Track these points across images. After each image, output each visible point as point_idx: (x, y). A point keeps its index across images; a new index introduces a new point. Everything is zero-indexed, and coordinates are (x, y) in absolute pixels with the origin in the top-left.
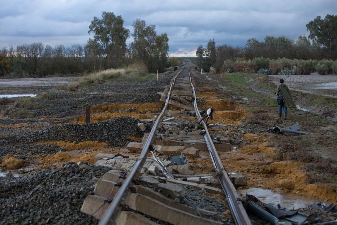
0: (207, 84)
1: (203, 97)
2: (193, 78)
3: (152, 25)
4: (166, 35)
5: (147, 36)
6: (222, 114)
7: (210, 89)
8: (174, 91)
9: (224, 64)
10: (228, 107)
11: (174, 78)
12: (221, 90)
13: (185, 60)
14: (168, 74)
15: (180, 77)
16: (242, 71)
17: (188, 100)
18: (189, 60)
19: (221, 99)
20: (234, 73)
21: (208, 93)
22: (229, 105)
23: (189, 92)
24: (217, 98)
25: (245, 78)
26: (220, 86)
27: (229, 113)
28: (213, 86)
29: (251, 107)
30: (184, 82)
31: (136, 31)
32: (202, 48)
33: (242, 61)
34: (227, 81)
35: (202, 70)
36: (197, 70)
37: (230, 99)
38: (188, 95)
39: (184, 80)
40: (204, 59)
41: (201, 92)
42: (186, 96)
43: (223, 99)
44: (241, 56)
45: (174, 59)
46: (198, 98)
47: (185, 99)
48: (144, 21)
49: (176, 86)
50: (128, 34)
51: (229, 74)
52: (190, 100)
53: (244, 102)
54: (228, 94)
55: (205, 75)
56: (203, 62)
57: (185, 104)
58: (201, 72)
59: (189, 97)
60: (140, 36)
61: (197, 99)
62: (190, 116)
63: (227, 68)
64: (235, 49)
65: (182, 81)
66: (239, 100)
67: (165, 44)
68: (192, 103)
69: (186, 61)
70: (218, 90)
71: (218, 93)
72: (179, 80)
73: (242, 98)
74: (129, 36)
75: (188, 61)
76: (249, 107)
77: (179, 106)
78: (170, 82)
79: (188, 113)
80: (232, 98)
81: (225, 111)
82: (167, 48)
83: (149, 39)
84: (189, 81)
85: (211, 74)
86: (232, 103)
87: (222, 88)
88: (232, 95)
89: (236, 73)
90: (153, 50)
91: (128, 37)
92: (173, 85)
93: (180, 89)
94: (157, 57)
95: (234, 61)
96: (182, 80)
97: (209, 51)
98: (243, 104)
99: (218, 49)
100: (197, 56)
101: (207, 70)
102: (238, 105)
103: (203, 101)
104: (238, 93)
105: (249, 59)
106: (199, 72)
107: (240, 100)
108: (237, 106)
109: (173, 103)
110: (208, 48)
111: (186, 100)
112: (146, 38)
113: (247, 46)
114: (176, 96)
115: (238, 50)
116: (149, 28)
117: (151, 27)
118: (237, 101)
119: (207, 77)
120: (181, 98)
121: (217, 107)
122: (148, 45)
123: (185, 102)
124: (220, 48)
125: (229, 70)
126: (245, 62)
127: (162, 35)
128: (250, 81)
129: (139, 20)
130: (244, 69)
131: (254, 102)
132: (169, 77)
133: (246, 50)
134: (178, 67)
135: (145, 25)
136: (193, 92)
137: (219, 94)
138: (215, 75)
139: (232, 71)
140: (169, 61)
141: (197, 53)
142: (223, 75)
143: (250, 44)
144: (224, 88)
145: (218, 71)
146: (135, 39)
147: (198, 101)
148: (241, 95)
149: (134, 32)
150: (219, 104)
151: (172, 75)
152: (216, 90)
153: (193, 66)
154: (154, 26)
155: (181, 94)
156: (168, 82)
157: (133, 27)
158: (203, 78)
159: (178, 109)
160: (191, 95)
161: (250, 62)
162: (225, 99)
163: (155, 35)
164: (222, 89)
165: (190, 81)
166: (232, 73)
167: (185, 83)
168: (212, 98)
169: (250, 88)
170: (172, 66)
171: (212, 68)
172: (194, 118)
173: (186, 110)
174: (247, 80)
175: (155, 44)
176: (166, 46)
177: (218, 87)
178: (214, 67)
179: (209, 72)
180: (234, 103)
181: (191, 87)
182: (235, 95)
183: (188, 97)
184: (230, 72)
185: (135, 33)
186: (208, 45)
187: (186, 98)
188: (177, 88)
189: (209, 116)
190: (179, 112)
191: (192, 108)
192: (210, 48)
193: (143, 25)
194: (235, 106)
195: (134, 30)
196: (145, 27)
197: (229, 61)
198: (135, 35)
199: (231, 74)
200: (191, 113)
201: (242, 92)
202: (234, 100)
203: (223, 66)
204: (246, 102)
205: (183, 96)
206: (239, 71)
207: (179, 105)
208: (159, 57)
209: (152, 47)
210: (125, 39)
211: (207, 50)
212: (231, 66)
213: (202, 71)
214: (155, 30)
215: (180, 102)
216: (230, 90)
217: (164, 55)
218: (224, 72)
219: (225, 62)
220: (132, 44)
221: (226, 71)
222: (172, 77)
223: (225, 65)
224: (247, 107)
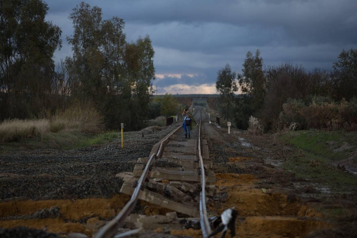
0: (237, 155)
1: (226, 185)
2: (205, 142)
3: (117, 19)
4: (148, 41)
5: (105, 44)
6: (263, 225)
7: (244, 167)
8: (157, 172)
9: (282, 110)
10: (281, 209)
11: (162, 142)
12: (268, 169)
13: (194, 101)
14: (150, 133)
15: (175, 139)
16: (325, 126)
17: (187, 192)
18: (204, 102)
19: (264, 190)
20: (304, 132)
21: (238, 175)
22: (284, 205)
23: (191, 172)
24: (256, 188)
25: (331, 143)
26: (268, 161)
27: (281, 221)
28: (252, 159)
29: (336, 208)
30: (184, 150)
31: (78, 32)
32: (230, 72)
33: (326, 104)
34: (286, 148)
35: (229, 124)
36: (219, 125)
37: (287, 190)
38: (188, 180)
39: (184, 146)
40: (237, 99)
41: (220, 175)
42: (182, 181)
43: (270, 190)
44: (323, 92)
45: (168, 98)
46: (212, 186)
47: (180, 189)
48: (100, 10)
49: (164, 158)
50: (58, 37)
51: (292, 133)
52: (192, 191)
53: (320, 197)
54: (282, 179)
55: (238, 135)
56: (234, 105)
57: (180, 202)
58: (227, 127)
59: (189, 185)
60: (90, 44)
61: (207, 190)
62: (188, 228)
63: (290, 121)
64: (310, 74)
65: (178, 149)
66: (308, 191)
67: (145, 64)
68: (196, 199)
69: (196, 104)
70: (262, 168)
71: (261, 176)
72: (173, 146)
73: (317, 188)
74: (60, 43)
75: (202, 105)
76: (331, 208)
77: (166, 206)
78: (150, 150)
79: (182, 222)
80: (294, 188)
81: (269, 218)
82: (150, 71)
83: (108, 51)
84: (195, 148)
85: (252, 134)
86: (292, 199)
87: (272, 164)
88: (294, 181)
89: (311, 130)
90: (117, 78)
91: (58, 45)
92: (155, 157)
93: (172, 166)
94: (127, 94)
95: (307, 104)
96: (179, 146)
97: (247, 81)
98: (318, 201)
99: (271, 74)
100: (219, 93)
101: (242, 125)
102: (305, 204)
103: (224, 195)
104: (309, 176)
105: (344, 99)
106: (223, 129)
107: (312, 192)
108: (303, 207)
109: (152, 198)
110: (247, 74)
111: (183, 191)
112: (101, 49)
113: (338, 68)
114: (161, 182)
115: (316, 76)
116: (108, 27)
117: (113, 22)
118: (304, 195)
119: (242, 139)
120: (170, 187)
121: (256, 209)
122: (106, 64)
123: (179, 196)
124: (274, 74)
125: (294, 125)
126: (332, 105)
127: (140, 41)
128: (341, 149)
129: (88, 6)
130: (329, 123)
131: (344, 197)
132: (152, 139)
133: (335, 78)
134: (176, 117)
135: (100, 19)
136: (200, 173)
137: (263, 178)
138: (261, 134)
139: (302, 127)
140: (154, 102)
141: (218, 87)
142: (281, 135)
143: (346, 63)
144: (278, 164)
145: (268, 128)
146: (76, 50)
147: (211, 194)
148: (314, 182)
149: (73, 34)
150: (261, 201)
151: (158, 135)
152: (257, 169)
153: (212, 116)
154: (121, 20)
155: (170, 178)
156: (146, 149)
157: (72, 21)
158: (232, 143)
159: (162, 211)
160: (196, 180)
161: (344, 105)
162: (277, 189)
163: (123, 41)
164: (273, 167)
165: (197, 149)
166: (301, 131)
167: (186, 154)
168: (245, 187)
169: (341, 166)
170: (164, 115)
171: (253, 120)
172: (197, 232)
173: (179, 215)
174: (335, 148)
175: (121, 62)
176: (147, 67)
177: (263, 162)
178: (259, 118)
179: (246, 129)
180: (296, 200)
181: (198, 161)
182: (301, 180)
183: (187, 184)
184: (296, 130)
185: (75, 36)
186: (246, 66)
187: (183, 187)
188: (164, 165)
189: (226, 228)
190: (161, 218)
191: (195, 210)
192: (250, 72)
193: (95, 19)
194: (298, 205)
195: (73, 29)
196: (101, 23)
197: (296, 103)
198: (75, 41)
199: (298, 133)
200: (190, 222)
201: (318, 175)
202: (297, 191)
203: (281, 114)
204: (325, 198)
205: (175, 182)
206: (318, 126)
207: (165, 202)
208: (132, 93)
209: (116, 71)
210: (52, 50)
211: (244, 78)
212: (299, 114)
213: (231, 127)
214: (124, 31)
215: (167, 195)
216: (292, 169)
217: (142, 89)
218: (282, 128)
219: (285, 105)
220: (68, 61)
221: (288, 126)
222: (158, 139)
223: (284, 113)
224: (326, 208)
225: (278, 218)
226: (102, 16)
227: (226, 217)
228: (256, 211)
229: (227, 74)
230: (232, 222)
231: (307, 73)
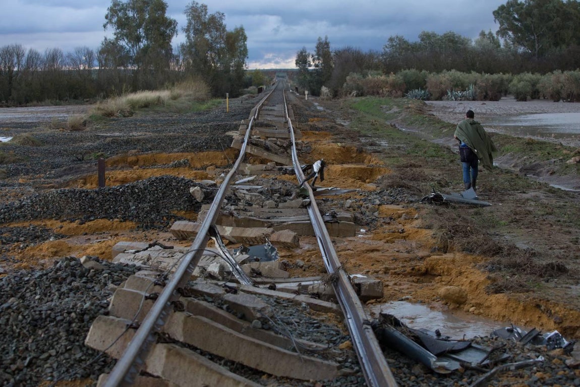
0: (315, 116)
1: (309, 140)
2: (290, 106)
3: (219, 13)
4: (242, 29)
5: (210, 32)
6: (341, 171)
7: (321, 126)
8: (257, 130)
9: (346, 81)
10: (352, 158)
11: (258, 107)
12: (340, 127)
13: (277, 74)
14: (247, 100)
15: (267, 105)
16: (378, 93)
17: (281, 146)
18: (285, 74)
19: (339, 144)
20: (363, 98)
21: (317, 132)
22: (354, 155)
23: (283, 131)
24: (333, 142)
25: (384, 106)
26: (339, 121)
27: (354, 168)
28: (326, 120)
29: (393, 157)
30: (275, 113)
31: (190, 23)
32: (306, 52)
33: (379, 76)
34: (350, 111)
35: (306, 92)
36: (298, 93)
37: (356, 143)
38: (280, 136)
39: (274, 110)
40: (311, 73)
41: (305, 133)
42: (277, 138)
43: (343, 144)
44: (377, 67)
45: (257, 72)
46: (300, 141)
47: (276, 144)
48: (206, 6)
49: (261, 120)
50: (175, 27)
51: (355, 99)
52: (285, 145)
53: (380, 149)
54: (352, 135)
55: (313, 100)
56: (308, 77)
57: (276, 154)
58: (305, 95)
59: (283, 141)
60: (197, 32)
61: (297, 144)
62: (285, 174)
63: (352, 89)
64: (366, 54)
65: (270, 113)
66: (371, 145)
67: (241, 47)
68: (288, 151)
69: (278, 76)
70: (335, 127)
71: (335, 133)
72: (266, 110)
73: (377, 142)
74: (177, 32)
75: (283, 77)
76: (390, 157)
77: (266, 157)
78: (249, 113)
79: (280, 169)
80: (360, 142)
81: (346, 166)
82: (244, 53)
83: (212, 37)
84: (283, 112)
85: (323, 99)
86: (360, 151)
87: (342, 123)
88: (360, 136)
89: (368, 97)
90: (219, 57)
91: (175, 33)
92: (254, 119)
93: (268, 126)
94: (227, 71)
95: (364, 76)
96: (271, 110)
97: (318, 59)
98: (379, 152)
99: (337, 54)
100: (298, 68)
101: (315, 93)
102: (370, 154)
103: (308, 148)
104: (370, 133)
105: (392, 73)
106: (301, 96)
107: (374, 145)
108: (369, 157)
109: (255, 151)
110: (318, 54)
111: (278, 145)
112: (207, 36)
113: (387, 50)
114: (259, 138)
115: (371, 56)
116: (213, 19)
117: (216, 15)
118: (369, 148)
119: (316, 104)
120: (268, 143)
121: (333, 158)
122: (211, 48)
123: (275, 149)
124: (339, 54)
125: (354, 92)
126: (383, 78)
127: (236, 29)
128: (391, 112)
129: (197, 4)
130: (381, 91)
131: (399, 148)
132: (249, 105)
133: (385, 57)
134: (264, 87)
135: (206, 13)
136: (289, 132)
137: (337, 134)
138: (330, 100)
139: (361, 94)
140: (248, 76)
141: (296, 64)
142: (345, 101)
143: (393, 46)
144: (346, 124)
145: (336, 94)
146: (188, 37)
147: (299, 147)
148: (375, 137)
149: (186, 25)
150: (337, 152)
151: (253, 102)
152: (332, 128)
153: (291, 86)
154: (223, 14)
155: (268, 135)
156: (246, 113)
157: (186, 15)
158: (309, 107)
159: (263, 162)
160: (287, 137)
161: (392, 77)
162: (348, 143)
163: (224, 29)
164: (343, 126)
165: (285, 112)
166: (360, 97)
167: (276, 116)
168: (325, 142)
169: (393, 124)
170: (255, 85)
171: (324, 89)
172: (292, 177)
173: (277, 164)
174: (387, 111)
175: (223, 45)
176: (242, 49)
177: (335, 122)
178: (329, 87)
179: (319, 96)
180: (363, 151)
181: (287, 122)
182: (365, 136)
183: (281, 140)
184: (356, 96)
185: (188, 26)
186: (317, 48)
187: (278, 143)
188: (262, 125)
189: (317, 175)
190: (264, 166)
191: (288, 160)
192: (321, 53)
193: (203, 13)
194: (365, 155)
195: (187, 21)
196: (207, 16)
197: (356, 76)
198: (187, 30)
199: (358, 99)
200: (286, 169)
201: (377, 132)
202: (363, 145)
203: (345, 85)
204: (385, 149)
205: (272, 139)
206: (373, 94)
207: (265, 155)
208: (231, 69)
209: (219, 52)
210: (170, 37)
211: (316, 57)
212: (358, 84)
213: (308, 94)
214: (224, 22)
215: (267, 149)
216: (357, 127)
217: (239, 65)
218: (346, 95)
219: (348, 78)
220: (182, 46)
221: (350, 93)
222: (254, 104)
223: (347, 84)
224: (386, 157)
225: (353, 166)
226: (208, 11)
227: (316, 166)
228: (333, 160)
229: (304, 54)
230: (321, 171)
231: (364, 53)
